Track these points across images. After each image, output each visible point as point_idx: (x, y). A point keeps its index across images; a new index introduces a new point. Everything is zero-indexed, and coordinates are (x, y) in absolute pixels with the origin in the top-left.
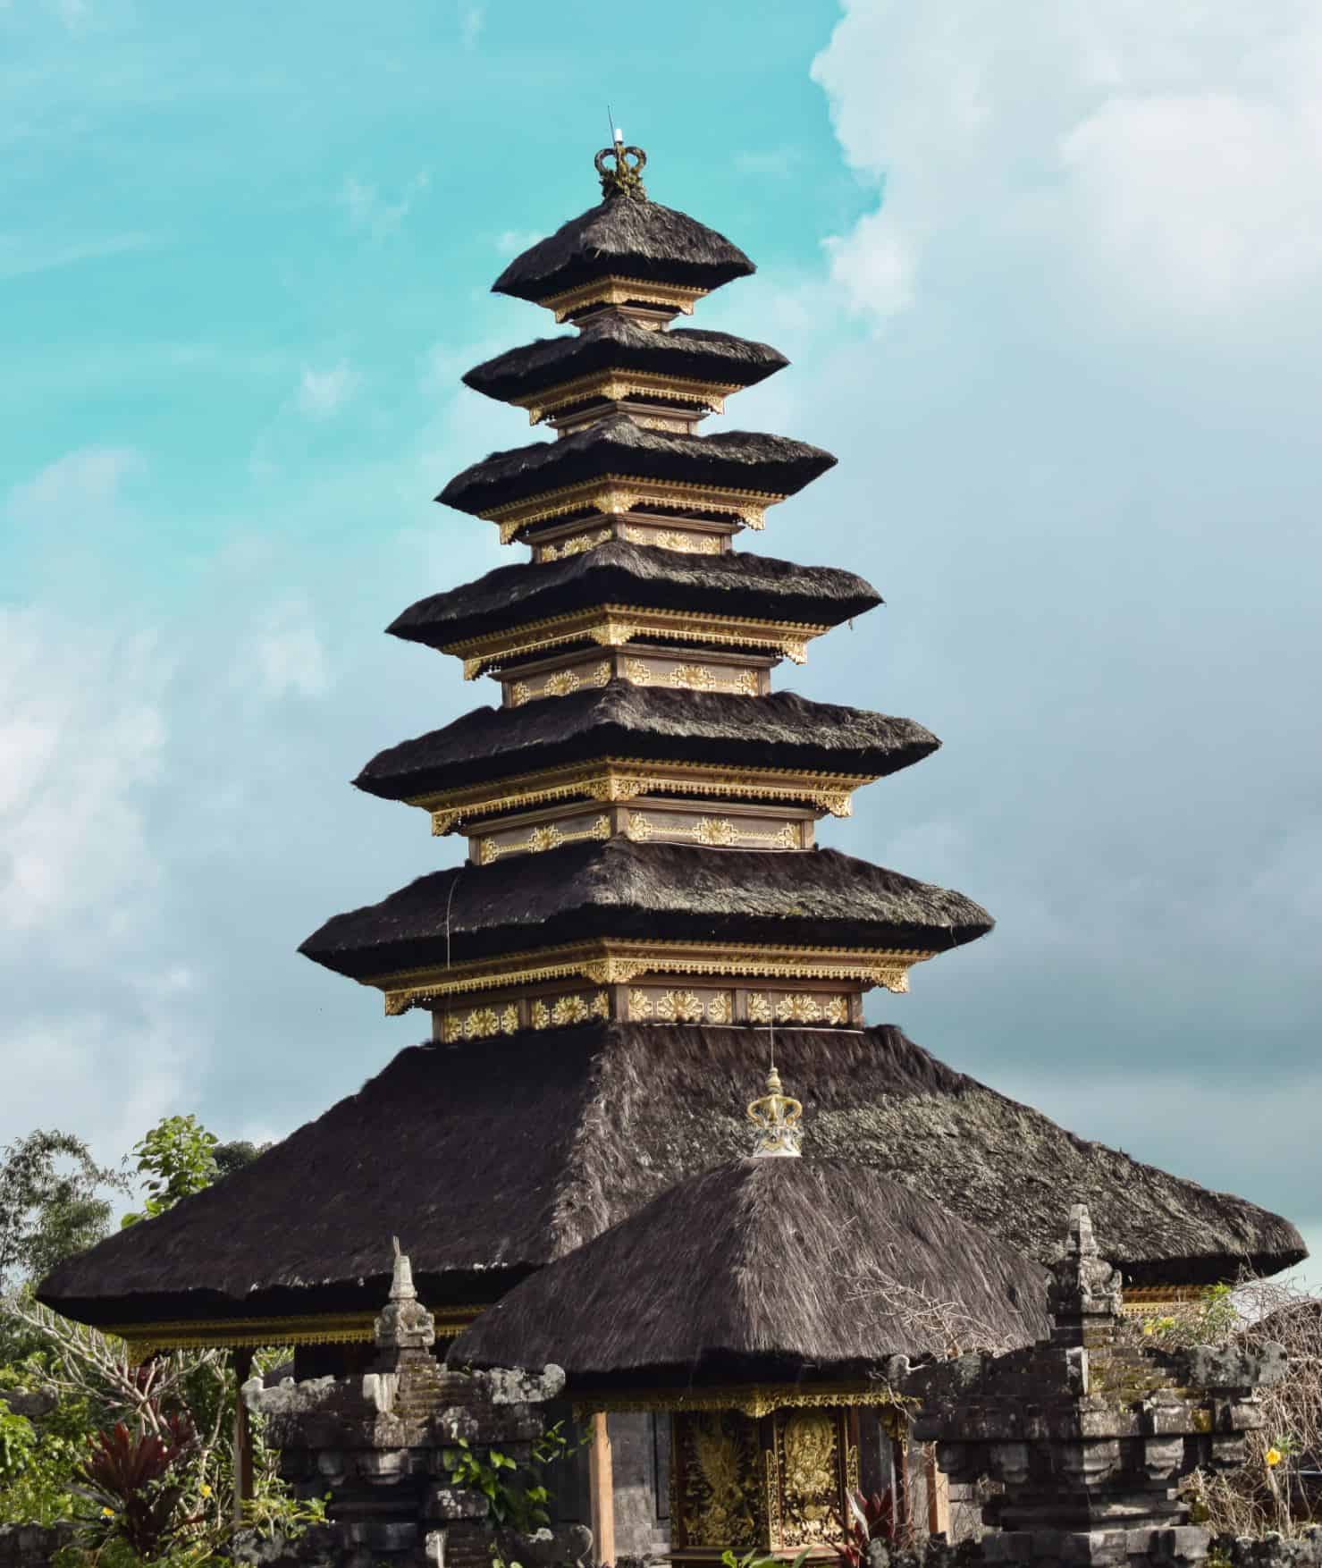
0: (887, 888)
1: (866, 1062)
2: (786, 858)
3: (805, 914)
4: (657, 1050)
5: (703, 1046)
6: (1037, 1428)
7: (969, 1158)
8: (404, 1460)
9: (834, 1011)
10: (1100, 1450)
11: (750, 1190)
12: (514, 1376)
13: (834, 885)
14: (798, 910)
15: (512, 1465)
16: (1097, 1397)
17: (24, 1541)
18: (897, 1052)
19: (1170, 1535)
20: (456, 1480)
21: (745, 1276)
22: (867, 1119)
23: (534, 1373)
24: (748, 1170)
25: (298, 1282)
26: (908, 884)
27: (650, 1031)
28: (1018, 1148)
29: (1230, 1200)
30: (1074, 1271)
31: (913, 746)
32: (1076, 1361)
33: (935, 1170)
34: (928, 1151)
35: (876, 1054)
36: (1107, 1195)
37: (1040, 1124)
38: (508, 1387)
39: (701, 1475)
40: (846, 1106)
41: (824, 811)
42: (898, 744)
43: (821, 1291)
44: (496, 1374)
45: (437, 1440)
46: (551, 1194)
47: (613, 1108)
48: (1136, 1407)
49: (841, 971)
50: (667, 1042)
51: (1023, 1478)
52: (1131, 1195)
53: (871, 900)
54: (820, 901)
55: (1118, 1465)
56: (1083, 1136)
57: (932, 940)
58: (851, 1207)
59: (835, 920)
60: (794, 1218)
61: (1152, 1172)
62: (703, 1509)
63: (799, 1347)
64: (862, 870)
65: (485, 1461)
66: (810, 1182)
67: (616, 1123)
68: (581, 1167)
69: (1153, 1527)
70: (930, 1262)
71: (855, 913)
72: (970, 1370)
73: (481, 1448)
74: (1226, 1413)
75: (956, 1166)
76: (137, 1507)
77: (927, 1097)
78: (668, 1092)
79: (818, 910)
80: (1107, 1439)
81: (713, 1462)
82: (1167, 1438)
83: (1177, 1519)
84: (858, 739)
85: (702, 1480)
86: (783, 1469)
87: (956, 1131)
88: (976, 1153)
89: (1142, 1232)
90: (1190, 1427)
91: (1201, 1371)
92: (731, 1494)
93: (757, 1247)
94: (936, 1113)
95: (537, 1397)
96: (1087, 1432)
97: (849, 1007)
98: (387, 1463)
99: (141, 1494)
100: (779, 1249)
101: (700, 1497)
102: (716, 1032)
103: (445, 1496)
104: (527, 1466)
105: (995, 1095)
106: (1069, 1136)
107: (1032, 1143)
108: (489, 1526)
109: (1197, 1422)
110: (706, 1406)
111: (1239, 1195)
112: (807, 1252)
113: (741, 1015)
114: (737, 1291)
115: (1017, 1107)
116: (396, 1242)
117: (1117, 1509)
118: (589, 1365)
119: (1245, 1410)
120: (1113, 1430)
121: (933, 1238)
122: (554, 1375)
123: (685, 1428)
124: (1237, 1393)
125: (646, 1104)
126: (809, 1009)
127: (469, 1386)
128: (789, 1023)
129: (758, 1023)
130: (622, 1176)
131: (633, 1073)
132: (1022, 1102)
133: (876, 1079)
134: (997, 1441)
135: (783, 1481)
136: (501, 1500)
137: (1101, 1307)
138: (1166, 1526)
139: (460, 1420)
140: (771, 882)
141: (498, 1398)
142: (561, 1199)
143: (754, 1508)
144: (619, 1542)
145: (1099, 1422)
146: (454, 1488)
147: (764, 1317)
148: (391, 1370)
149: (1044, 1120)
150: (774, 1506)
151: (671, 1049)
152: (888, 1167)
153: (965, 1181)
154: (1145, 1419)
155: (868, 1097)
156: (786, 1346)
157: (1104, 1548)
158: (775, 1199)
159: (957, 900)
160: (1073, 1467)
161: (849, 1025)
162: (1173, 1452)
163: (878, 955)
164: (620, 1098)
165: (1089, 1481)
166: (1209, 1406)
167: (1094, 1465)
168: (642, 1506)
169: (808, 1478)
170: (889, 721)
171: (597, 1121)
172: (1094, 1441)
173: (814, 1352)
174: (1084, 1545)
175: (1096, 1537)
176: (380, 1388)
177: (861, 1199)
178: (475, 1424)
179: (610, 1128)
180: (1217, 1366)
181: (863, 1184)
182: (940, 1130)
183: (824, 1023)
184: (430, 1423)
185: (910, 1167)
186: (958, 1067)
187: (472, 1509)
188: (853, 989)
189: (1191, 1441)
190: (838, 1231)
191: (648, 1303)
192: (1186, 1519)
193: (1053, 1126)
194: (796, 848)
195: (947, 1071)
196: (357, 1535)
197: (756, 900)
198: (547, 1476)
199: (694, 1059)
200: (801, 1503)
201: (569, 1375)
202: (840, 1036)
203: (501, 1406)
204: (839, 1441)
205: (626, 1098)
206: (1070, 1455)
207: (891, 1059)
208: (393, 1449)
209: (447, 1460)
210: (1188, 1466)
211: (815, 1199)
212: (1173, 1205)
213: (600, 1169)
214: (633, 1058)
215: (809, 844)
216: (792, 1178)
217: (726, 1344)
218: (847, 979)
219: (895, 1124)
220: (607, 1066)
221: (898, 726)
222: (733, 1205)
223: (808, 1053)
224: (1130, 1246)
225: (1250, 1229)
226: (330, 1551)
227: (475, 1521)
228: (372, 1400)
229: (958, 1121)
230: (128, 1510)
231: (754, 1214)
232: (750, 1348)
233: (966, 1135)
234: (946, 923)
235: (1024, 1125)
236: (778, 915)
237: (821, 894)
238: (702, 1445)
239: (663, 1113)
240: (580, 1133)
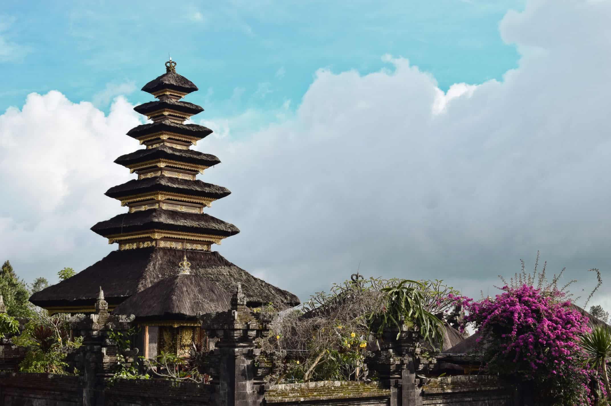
0: (217, 223)
1: (211, 259)
2: (196, 215)
3: (199, 227)
4: (165, 253)
5: (175, 253)
6: (226, 327)
7: (231, 280)
8: (98, 332)
9: (205, 248)
10: (238, 332)
11: (178, 280)
12: (124, 317)
13: (206, 221)
14: (197, 226)
15: (123, 335)
16: (238, 321)
17: (20, 350)
18: (218, 257)
19: (252, 351)
20: (110, 337)
21: (174, 298)
22: (209, 270)
23: (128, 316)
24: (178, 276)
25: (84, 298)
26: (222, 222)
27: (164, 249)
28: (241, 278)
29: (285, 291)
30: (236, 295)
31: (225, 193)
32: (234, 313)
33: (223, 282)
34: (222, 278)
35: (213, 257)
36: (259, 289)
37: (247, 274)
38: (123, 319)
39: (164, 339)
40: (205, 268)
41: (205, 206)
42: (222, 192)
43: (190, 302)
44: (120, 316)
45: (106, 329)
46: (139, 281)
47: (154, 265)
48: (246, 323)
49: (207, 240)
50: (167, 252)
51: (223, 337)
52: (264, 289)
53: (214, 225)
54: (203, 224)
55: (242, 335)
56: (256, 277)
57: (226, 234)
58: (199, 285)
59: (205, 228)
60: (186, 286)
61: (269, 285)
62: (164, 347)
63: (185, 313)
64: (213, 219)
65: (117, 334)
66: (191, 280)
67: (154, 268)
68: (146, 276)
69: (249, 348)
70: (215, 297)
71: (210, 227)
72: (214, 315)
73: (116, 331)
74: (266, 326)
75: (228, 281)
76: (44, 343)
77: (223, 267)
78: (167, 262)
79: (202, 226)
80: (240, 329)
81: (166, 337)
82: (253, 330)
83: (255, 347)
84: (213, 191)
85: (164, 341)
86: (181, 339)
87: (228, 274)
88: (232, 279)
89: (266, 297)
90: (257, 328)
91: (261, 317)
92: (170, 344)
93: (177, 292)
94: (225, 270)
95: (129, 321)
96: (235, 328)
97: (208, 247)
98: (95, 333)
99: (45, 340)
100: (182, 293)
101: (164, 345)
102: (179, 251)
103: (107, 341)
104: (126, 336)
105: (238, 267)
106: (253, 277)
108: (117, 347)
109: (259, 327)
110: (165, 325)
111: (287, 290)
112: (188, 294)
113: (184, 247)
114: (172, 300)
115: (242, 270)
116: (101, 287)
117: (241, 344)
118: (141, 315)
119: (270, 325)
120: (241, 328)
121: (216, 292)
122: (133, 317)
123: (161, 330)
124: (268, 322)
125: (161, 264)
126: (199, 247)
127: (115, 318)
128: (195, 250)
129: (188, 249)
130: (154, 279)
131: (159, 258)
133: (212, 263)
134: (217, 329)
135: (181, 341)
136: (120, 342)
137: (242, 303)
138: (252, 348)
139: (112, 325)
140: (193, 220)
141: (120, 321)
142: (141, 282)
143: (174, 347)
144: (149, 355)
145: (238, 326)
146: (109, 339)
147: (177, 306)
148: (98, 314)
149: (247, 273)
150: (178, 346)
151: (168, 254)
152: (213, 280)
153: (229, 284)
154: (248, 326)
155: (210, 266)
156: (182, 312)
157: (238, 352)
158: (182, 283)
159: (232, 226)
160: (232, 335)
161: (208, 251)
162: (254, 333)
163: (215, 237)
164: (156, 262)
165: (235, 338)
166: (262, 324)
167: (237, 334)
168: (155, 349)
169: (186, 341)
170: (221, 188)
171: (151, 267)
172: (237, 330)
173: (188, 314)
174: (234, 351)
175: (237, 350)
176: (94, 317)
177: (201, 284)
178: (115, 326)
179: (153, 269)
180: (265, 316)
181: (202, 281)
182: (225, 274)
183: (202, 250)
184: (105, 325)
185: (218, 281)
186: (230, 261)
187: (113, 343)
188: (209, 243)
189: (258, 331)
190: (196, 290)
191: (154, 303)
192: (256, 347)
193: (249, 274)
194: (199, 213)
195: (228, 262)
196: (88, 348)
197: (188, 223)
198: (131, 338)
199: (173, 256)
200: (185, 346)
201: (136, 317)
202: (207, 253)
203: (121, 323)
204: (194, 334)
205: (157, 263)
206: (232, 332)
207: (216, 259)
208: (96, 330)
209: (108, 333)
210: (257, 336)
211: (191, 283)
212: (273, 292)
213: (150, 277)
214: (159, 255)
215: (202, 213)
216: (187, 278)
217: (169, 311)
218: (208, 241)
219: (216, 272)
220: (154, 256)
221: (222, 189)
222: (174, 283)
223: (198, 256)
224: (263, 300)
225: (289, 298)
226: (83, 351)
227: (114, 346)
228: (92, 319)
229: (229, 272)
230: (42, 344)
231: (178, 285)
232: (174, 312)
233: (231, 275)
234: (230, 230)
235: (243, 274)
236: (193, 227)
237: (203, 223)
238: (165, 333)
239: (165, 267)
240: (146, 269)
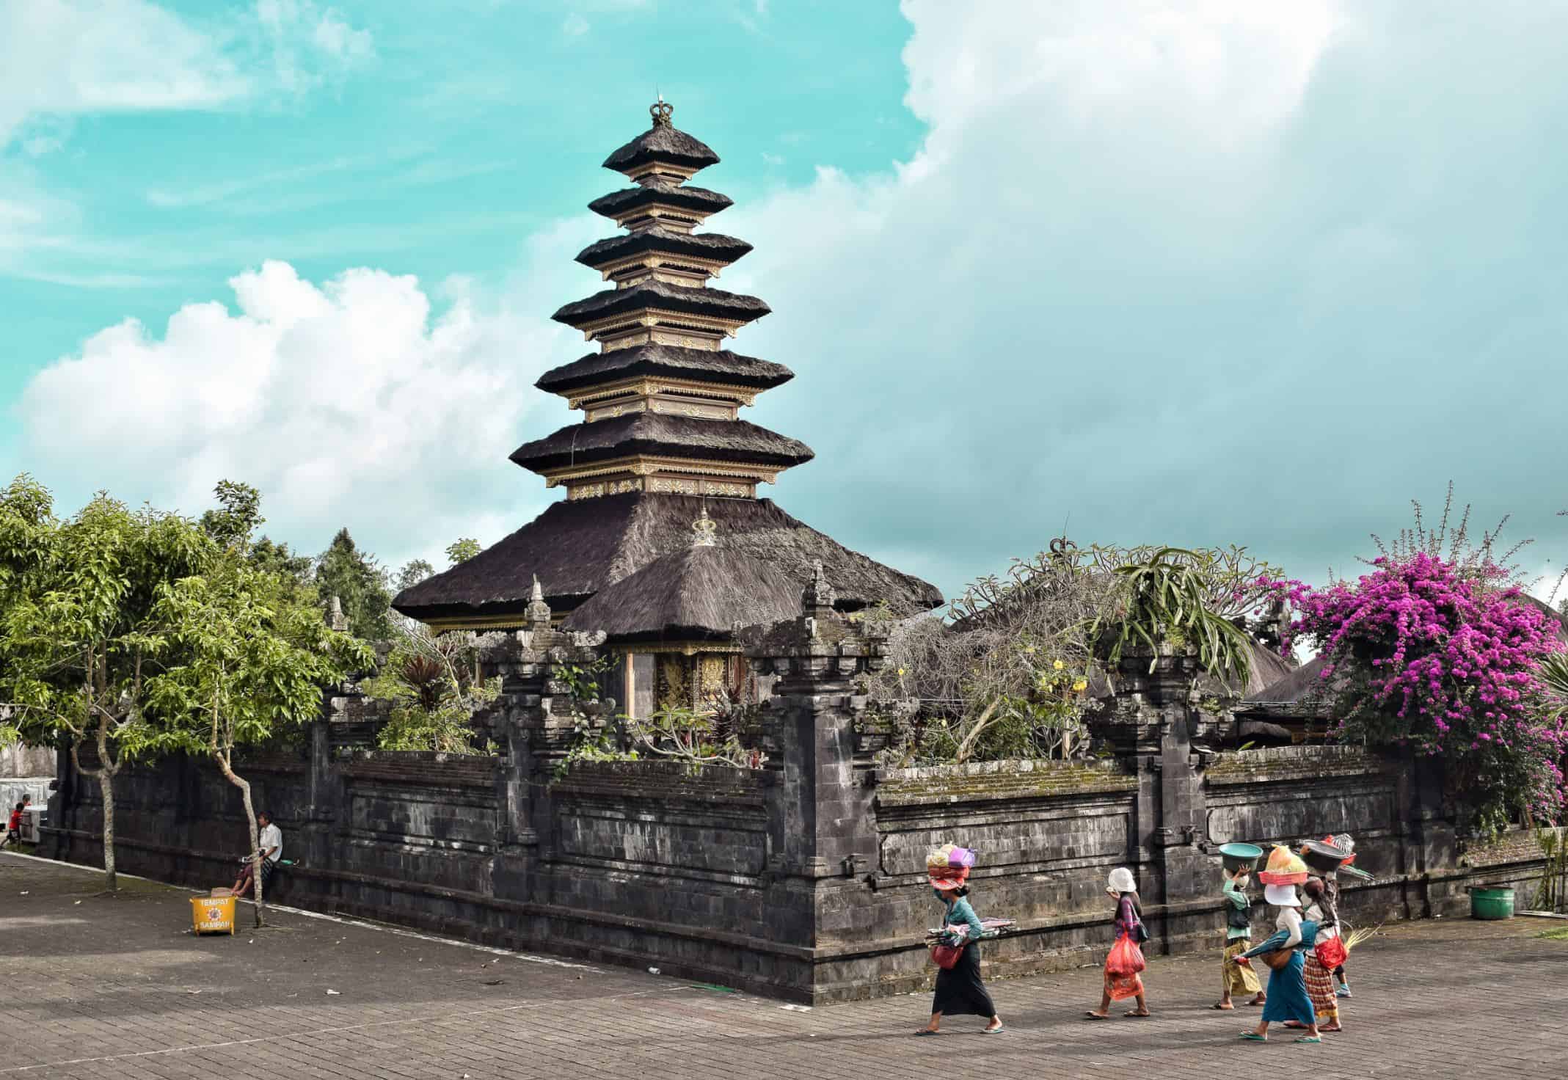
0: (768, 438)
1: (755, 514)
2: (724, 423)
3: (730, 447)
4: (662, 504)
5: (683, 504)
6: (794, 651)
7: (798, 556)
8: (534, 667)
9: (743, 491)
10: (819, 661)
11: (690, 558)
12: (585, 635)
13: (744, 436)
14: (727, 446)
15: (582, 672)
16: (819, 639)
17: (379, 705)
18: (770, 510)
19: (849, 699)
20: (557, 677)
21: (685, 594)
22: (755, 537)
23: (593, 634)
24: (690, 551)
25: (502, 599)
26: (778, 437)
27: (662, 498)
28: (820, 552)
29: (912, 578)
30: (813, 587)
31: (782, 376)
32: (810, 623)
33: (783, 560)
34: (780, 552)
35: (760, 511)
36: (858, 574)
37: (831, 543)
38: (582, 639)
39: (666, 681)
40: (746, 532)
41: (741, 404)
42: (775, 375)
43: (718, 603)
44: (576, 634)
45: (550, 661)
46: (611, 563)
47: (641, 528)
48: (836, 644)
49: (746, 474)
50: (667, 500)
51: (787, 673)
52: (869, 575)
53: (761, 443)
54: (737, 442)
55: (827, 668)
56: (849, 549)
57: (787, 461)
58: (735, 567)
59: (743, 451)
60: (709, 571)
61: (879, 565)
62: (666, 695)
63: (707, 625)
64: (758, 430)
65: (570, 670)
66: (717, 557)
67: (642, 534)
68: (624, 552)
69: (842, 695)
70: (768, 592)
71: (752, 448)
72: (768, 627)
73: (568, 664)
74: (875, 648)
75: (792, 559)
76: (425, 691)
77: (782, 530)
78: (666, 523)
79: (736, 446)
80: (822, 657)
81: (671, 675)
82: (849, 657)
83: (853, 692)
84: (756, 372)
85: (667, 683)
86: (701, 678)
87: (793, 544)
88: (802, 555)
89: (872, 590)
90: (859, 654)
91: (866, 631)
92: (678, 689)
93: (691, 582)
94: (785, 537)
95: (594, 644)
96: (813, 653)
97: (749, 490)
98: (527, 669)
99: (428, 685)
100: (701, 584)
101: (666, 690)
102: (690, 498)
103: (552, 683)
104: (589, 673)
105: (812, 530)
106: (844, 549)
107: (827, 551)
108: (572, 698)
109: (863, 652)
110: (668, 650)
111: (916, 576)
112: (713, 585)
113: (701, 491)
114: (680, 600)
115: (821, 536)
116: (535, 576)
117: (827, 687)
118: (618, 632)
119: (884, 647)
120: (825, 653)
121: (770, 583)
122: (601, 635)
123: (660, 660)
124: (880, 640)
125: (656, 527)
126: (731, 490)
127: (565, 638)
128: (722, 496)
129: (709, 495)
130: (643, 557)
131: (650, 513)
132: (824, 533)
133: (759, 521)
134: (777, 658)
135: (701, 683)
136: (577, 687)
137: (825, 603)
138: (848, 695)
139: (560, 652)
140: (716, 433)
141: (577, 644)
142: (614, 565)
143: (688, 695)
144: (637, 713)
145: (819, 649)
146: (556, 680)
147: (692, 612)
148: (531, 630)
149: (833, 542)
150: (696, 694)
151: (669, 504)
152: (762, 558)
153: (796, 566)
154: (840, 650)
155: (756, 528)
156: (701, 624)
157: (819, 703)
158: (701, 563)
159: (799, 444)
160: (807, 668)
161: (749, 498)
162: (852, 664)
163: (763, 467)
164: (644, 524)
165: (814, 674)
166: (869, 645)
167: (816, 667)
168: (648, 700)
169: (712, 683)
170: (772, 365)
171: (633, 533)
172: (816, 657)
173: (713, 627)
174: (811, 703)
175: (817, 698)
176: (524, 637)
177: (739, 565)
178: (566, 654)
179: (639, 536)
180: (873, 629)
181: (741, 559)
182: (786, 544)
183: (738, 496)
184: (547, 652)
185: (771, 559)
186: (796, 517)
187: (563, 689)
188: (753, 481)
189: (859, 659)
190: (728, 577)
191: (644, 606)
192: (858, 693)
193: (836, 544)
194: (729, 419)
195: (792, 519)
196: (515, 700)
197: (709, 440)
198: (599, 678)
199: (679, 509)
200: (708, 694)
201: (608, 636)
202: (747, 502)
203: (578, 648)
204: (726, 668)
205: (647, 524)
206: (806, 663)
207: (767, 513)
208: (529, 663)
209: (553, 668)
210: (858, 670)
211: (719, 564)
212: (887, 579)
213: (633, 553)
214: (651, 507)
215: (735, 418)
216: (709, 554)
217: (675, 622)
218: (749, 477)
219: (767, 540)
220: (639, 511)
221: (776, 367)
222: (682, 566)
223: (730, 509)
224: (867, 596)
225: (920, 591)
226: (503, 706)
227: (566, 695)
228: (520, 641)
229: (795, 540)
230: (422, 692)
231: (691, 569)
232: (685, 624)
233: (798, 547)
234: (793, 454)
235: (824, 543)
236: (717, 448)
237: (738, 439)
238: (667, 668)
239: (663, 531)
240: (625, 538)
